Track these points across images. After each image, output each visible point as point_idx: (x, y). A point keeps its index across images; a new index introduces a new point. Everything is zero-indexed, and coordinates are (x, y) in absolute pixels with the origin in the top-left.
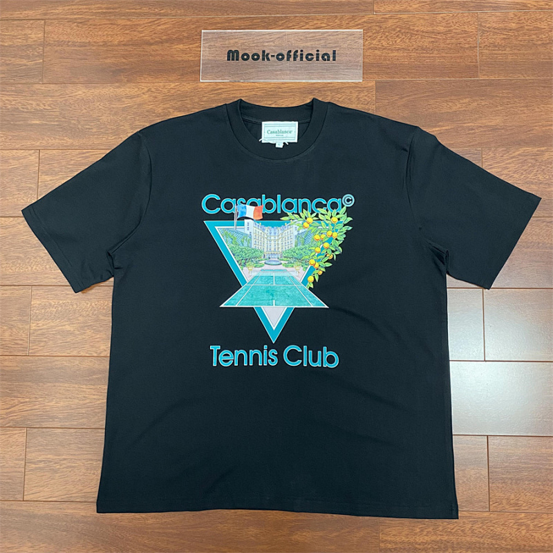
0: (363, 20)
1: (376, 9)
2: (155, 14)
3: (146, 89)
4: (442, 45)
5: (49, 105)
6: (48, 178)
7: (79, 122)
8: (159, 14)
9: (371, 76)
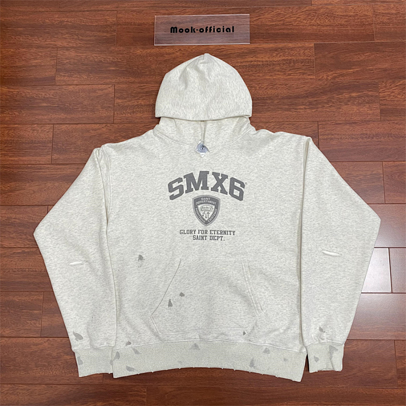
0: (305, 9)
1: (312, 3)
2: (183, 7)
3: (178, 49)
4: (352, 23)
5: (120, 59)
6: (120, 101)
7: (138, 68)
8: (185, 7)
9: (311, 41)
